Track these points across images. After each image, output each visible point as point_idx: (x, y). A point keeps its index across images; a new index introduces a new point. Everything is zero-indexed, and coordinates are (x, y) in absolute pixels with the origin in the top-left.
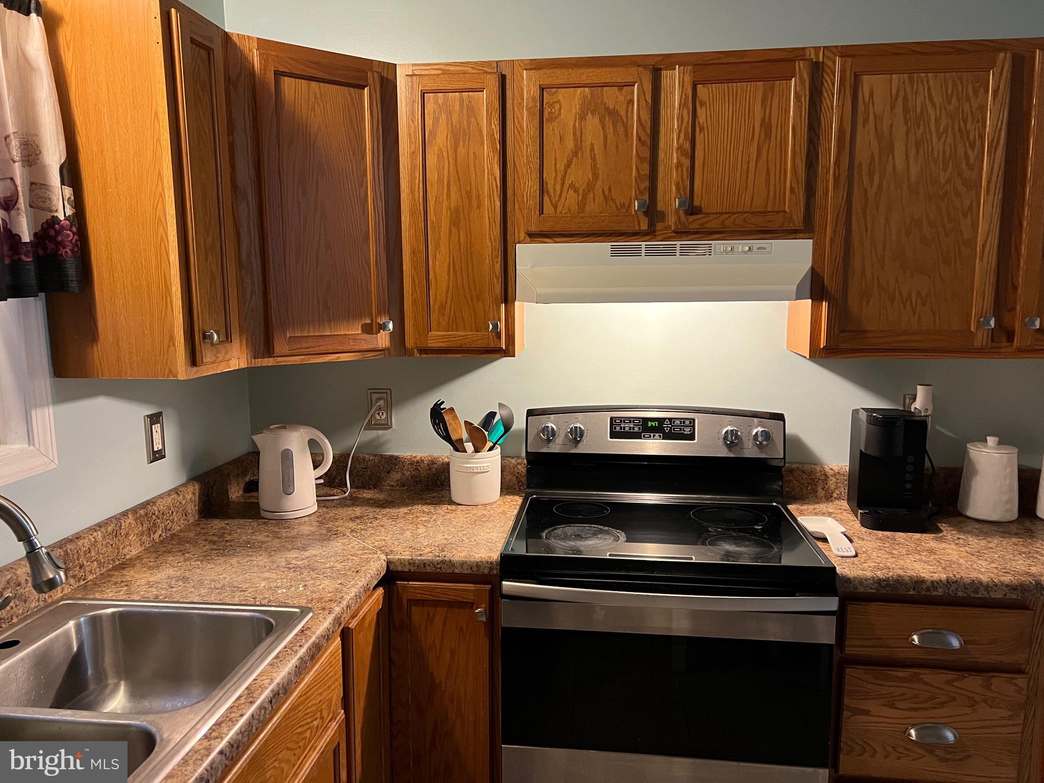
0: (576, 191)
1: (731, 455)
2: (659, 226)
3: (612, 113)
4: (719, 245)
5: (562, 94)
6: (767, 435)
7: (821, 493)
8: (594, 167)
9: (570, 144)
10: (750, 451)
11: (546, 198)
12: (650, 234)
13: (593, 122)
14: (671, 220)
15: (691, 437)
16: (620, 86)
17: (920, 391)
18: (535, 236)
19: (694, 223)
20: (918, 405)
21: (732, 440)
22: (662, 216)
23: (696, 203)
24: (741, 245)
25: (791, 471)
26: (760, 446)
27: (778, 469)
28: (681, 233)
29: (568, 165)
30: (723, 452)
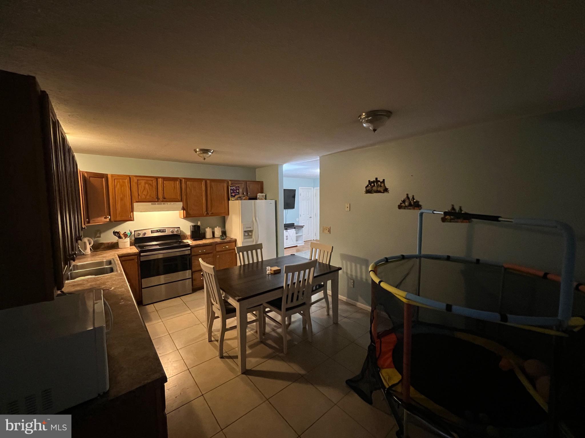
0: (145, 195)
1: (172, 234)
2: (159, 200)
3: (150, 184)
4: (169, 203)
5: (141, 181)
6: (178, 230)
7: (186, 238)
8: (148, 192)
9: (143, 188)
10: (175, 233)
11: (139, 196)
12: (158, 201)
13: (147, 185)
14: (161, 200)
15: (165, 232)
16: (151, 181)
17: (199, 222)
18: (137, 202)
19: (165, 200)
20: (199, 224)
21: (172, 232)
22: (160, 199)
23: (165, 197)
24: (172, 203)
25: (182, 236)
26: (177, 232)
27: (179, 235)
28: (162, 201)
29: (143, 191)
30: (171, 234)
